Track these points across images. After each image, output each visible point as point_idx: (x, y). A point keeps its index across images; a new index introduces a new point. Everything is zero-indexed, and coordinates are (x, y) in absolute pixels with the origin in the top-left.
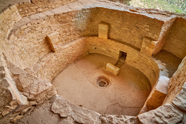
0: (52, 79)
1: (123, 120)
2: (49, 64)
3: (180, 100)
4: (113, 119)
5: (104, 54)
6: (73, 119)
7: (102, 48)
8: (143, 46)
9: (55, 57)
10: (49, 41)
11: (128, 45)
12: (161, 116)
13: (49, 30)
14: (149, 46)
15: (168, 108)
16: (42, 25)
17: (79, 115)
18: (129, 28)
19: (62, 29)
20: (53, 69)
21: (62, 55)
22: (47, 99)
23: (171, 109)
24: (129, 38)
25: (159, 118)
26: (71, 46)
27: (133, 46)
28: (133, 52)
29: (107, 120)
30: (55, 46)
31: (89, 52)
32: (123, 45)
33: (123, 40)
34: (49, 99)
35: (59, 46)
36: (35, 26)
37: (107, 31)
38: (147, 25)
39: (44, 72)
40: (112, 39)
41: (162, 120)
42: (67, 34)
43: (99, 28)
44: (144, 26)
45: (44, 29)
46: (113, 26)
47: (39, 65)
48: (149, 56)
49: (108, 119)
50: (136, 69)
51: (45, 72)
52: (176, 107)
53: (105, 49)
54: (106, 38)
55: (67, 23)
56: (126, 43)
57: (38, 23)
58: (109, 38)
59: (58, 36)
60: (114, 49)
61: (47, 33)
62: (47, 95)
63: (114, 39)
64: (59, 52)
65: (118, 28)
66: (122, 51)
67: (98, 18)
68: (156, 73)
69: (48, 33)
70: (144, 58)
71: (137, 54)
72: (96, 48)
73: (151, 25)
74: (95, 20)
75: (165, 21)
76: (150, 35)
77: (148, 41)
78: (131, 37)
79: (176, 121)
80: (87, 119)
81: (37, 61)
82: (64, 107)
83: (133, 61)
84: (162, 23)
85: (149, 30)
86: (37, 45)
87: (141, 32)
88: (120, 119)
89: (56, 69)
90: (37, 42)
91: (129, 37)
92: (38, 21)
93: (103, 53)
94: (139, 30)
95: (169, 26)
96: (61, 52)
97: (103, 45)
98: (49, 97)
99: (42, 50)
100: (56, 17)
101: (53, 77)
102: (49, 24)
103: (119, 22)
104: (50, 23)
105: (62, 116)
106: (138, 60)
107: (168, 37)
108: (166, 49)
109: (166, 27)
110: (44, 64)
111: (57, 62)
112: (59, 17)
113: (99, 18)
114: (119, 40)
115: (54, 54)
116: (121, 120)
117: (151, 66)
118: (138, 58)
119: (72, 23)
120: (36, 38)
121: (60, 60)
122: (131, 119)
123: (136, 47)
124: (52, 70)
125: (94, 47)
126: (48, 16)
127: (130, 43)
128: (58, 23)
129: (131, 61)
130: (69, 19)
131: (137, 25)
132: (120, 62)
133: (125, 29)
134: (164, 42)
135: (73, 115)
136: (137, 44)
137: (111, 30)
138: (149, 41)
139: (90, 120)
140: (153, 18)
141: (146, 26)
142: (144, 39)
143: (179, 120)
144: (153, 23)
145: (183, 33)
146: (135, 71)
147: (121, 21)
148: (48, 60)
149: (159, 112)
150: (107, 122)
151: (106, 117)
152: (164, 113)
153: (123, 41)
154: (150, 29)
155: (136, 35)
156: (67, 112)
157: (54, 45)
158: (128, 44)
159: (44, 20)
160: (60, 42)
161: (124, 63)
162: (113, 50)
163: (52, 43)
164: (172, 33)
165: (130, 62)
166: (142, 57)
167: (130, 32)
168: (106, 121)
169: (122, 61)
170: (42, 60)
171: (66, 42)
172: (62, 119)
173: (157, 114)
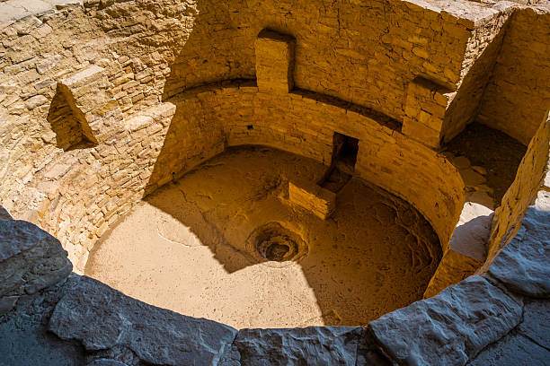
0: (91, 244)
1: (318, 342)
2: (78, 189)
3: (514, 261)
4: (284, 339)
5: (281, 148)
6: (134, 353)
7: (273, 127)
8: (410, 111)
9: (96, 164)
10: (70, 103)
11: (360, 112)
12: (450, 318)
13: (69, 61)
14: (428, 109)
15: (473, 290)
16: (37, 40)
17: (159, 337)
18: (359, 50)
19: (117, 56)
20: (94, 207)
21: (124, 155)
22: (31, 291)
23: (484, 292)
24: (364, 86)
25: (444, 324)
26: (156, 121)
27: (376, 112)
28: (378, 135)
29: (260, 346)
30: (95, 123)
31: (226, 142)
32: (343, 111)
33: (345, 94)
34: (42, 291)
35: (112, 121)
36: (6, 43)
37: (286, 63)
38: (420, 36)
39: (55, 219)
40: (306, 93)
41: (454, 330)
42: (140, 76)
43: (257, 52)
44: (410, 40)
45: (45, 55)
46: (305, 45)
47: (37, 194)
48: (430, 144)
49: (263, 343)
50: (392, 195)
51: (60, 220)
52: (500, 285)
53: (282, 130)
54: (286, 88)
55: (136, 35)
56: (352, 104)
57: (20, 35)
58: (294, 88)
59: (105, 82)
60: (313, 128)
61: (60, 74)
62: (32, 276)
63: (313, 92)
64: (114, 143)
65: (325, 50)
66: (342, 132)
67: (251, 18)
68: (456, 201)
69: (64, 72)
70: (416, 153)
71: (392, 140)
72: (250, 127)
73: (432, 34)
74: (243, 25)
75: (475, 20)
76: (431, 70)
77: (425, 92)
78: (370, 80)
79: (499, 329)
80: (187, 348)
81: (26, 181)
82: (100, 315)
83: (380, 168)
84: (467, 27)
85: (426, 55)
86: (25, 118)
87: (401, 60)
88: (307, 338)
89: (104, 209)
90: (22, 107)
91: (362, 82)
92: (20, 27)
93: (278, 145)
94: (394, 55)
95: (492, 37)
96: (119, 144)
97: (275, 115)
98: (42, 281)
99: (44, 136)
100: (93, 13)
101: (95, 238)
102: (66, 37)
103: (326, 29)
104: (70, 33)
105: (89, 345)
106: (395, 162)
107: (490, 78)
108: (485, 119)
109: (482, 41)
110: (53, 188)
111: (108, 180)
112: (103, 13)
113: (255, 15)
114: (330, 93)
115: (93, 150)
116: (310, 341)
117: (438, 178)
118: (397, 155)
119: (157, 36)
120: (18, 92)
121: (120, 174)
122: (348, 334)
123: (387, 117)
124: (89, 210)
125: (243, 125)
126: (59, 8)
127: (368, 105)
128: (102, 33)
129: (374, 166)
130: (142, 19)
131: (385, 39)
132: (339, 172)
133: (346, 53)
134: (478, 97)
135: (134, 342)
136: (389, 105)
137: (300, 58)
138: (429, 91)
139: (198, 352)
140: (439, 11)
141: (416, 40)
142: (412, 87)
143: (508, 327)
144: (438, 29)
145: (535, 61)
146: (389, 200)
147: (333, 26)
148: (72, 172)
149: (442, 304)
150: (260, 352)
151: (259, 337)
152: (460, 308)
153: (344, 99)
154: (428, 49)
155: (387, 74)
156: (110, 332)
157: (89, 117)
158: (361, 106)
159: (45, 21)
160: (112, 106)
161: (351, 176)
162: (309, 131)
163: (84, 111)
164: (501, 64)
165: (372, 169)
166: (408, 149)
167: (365, 64)
168: (258, 348)
169: (343, 167)
170: (47, 175)
171: (137, 106)
172: (90, 358)
173: (438, 310)
